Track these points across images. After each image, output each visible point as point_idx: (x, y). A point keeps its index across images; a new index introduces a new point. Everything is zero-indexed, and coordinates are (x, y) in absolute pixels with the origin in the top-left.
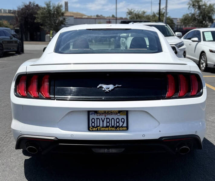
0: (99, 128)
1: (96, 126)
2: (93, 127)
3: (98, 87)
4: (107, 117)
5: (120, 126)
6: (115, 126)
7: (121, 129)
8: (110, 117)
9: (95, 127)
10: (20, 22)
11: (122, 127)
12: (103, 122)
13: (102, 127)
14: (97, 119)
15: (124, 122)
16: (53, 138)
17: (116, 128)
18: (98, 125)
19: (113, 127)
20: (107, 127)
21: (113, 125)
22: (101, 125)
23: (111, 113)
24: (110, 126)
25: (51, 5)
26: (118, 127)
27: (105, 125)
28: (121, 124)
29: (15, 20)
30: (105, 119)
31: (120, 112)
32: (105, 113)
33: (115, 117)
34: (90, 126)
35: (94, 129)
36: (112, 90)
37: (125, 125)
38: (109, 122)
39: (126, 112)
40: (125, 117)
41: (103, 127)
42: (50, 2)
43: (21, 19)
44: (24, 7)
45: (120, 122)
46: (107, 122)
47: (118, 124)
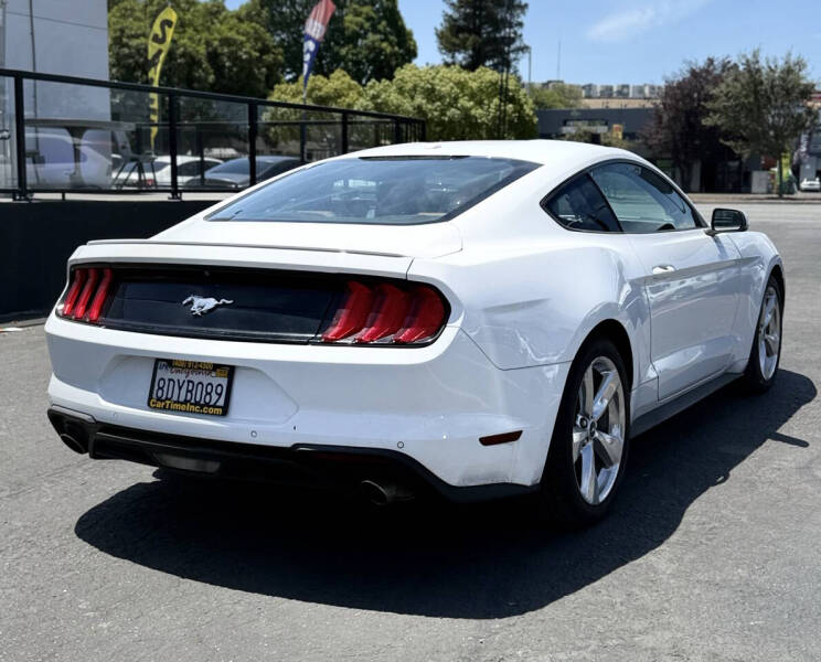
0: (168, 402)
1: (163, 398)
2: (159, 399)
3: (185, 302)
4: (191, 377)
5: (212, 403)
6: (202, 402)
7: (211, 410)
8: (196, 378)
9: (162, 401)
10: (669, 127)
11: (215, 406)
12: (180, 388)
13: (175, 402)
14: (170, 380)
15: (220, 395)
16: (86, 417)
17: (202, 408)
18: (169, 396)
19: (196, 404)
20: (185, 402)
21: (197, 399)
22: (175, 398)
23: (199, 368)
24: (193, 401)
25: (763, 63)
26: (207, 405)
27: (182, 399)
28: (215, 397)
29: (652, 124)
30: (186, 384)
31: (217, 367)
32: (187, 367)
33: (205, 379)
34: (154, 396)
35: (159, 405)
36: (210, 311)
37: (221, 402)
38: (191, 391)
39: (229, 371)
40: (224, 382)
41: (178, 402)
42: (755, 55)
43: (674, 118)
44: (688, 75)
45: (213, 394)
46: (188, 391)
47: (207, 400)
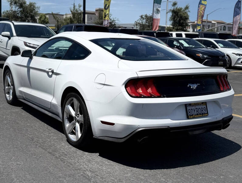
1: (191, 115)
3: (188, 86)
4: (196, 107)
11: (205, 114)
12: (195, 111)
14: (191, 109)
15: (205, 110)
16: (166, 127)
19: (200, 114)
20: (197, 114)
21: (200, 113)
22: (194, 114)
23: (198, 104)
26: (203, 114)
28: (204, 111)
30: (195, 109)
32: (195, 105)
33: (200, 107)
34: (188, 115)
35: (192, 117)
37: (206, 112)
39: (204, 103)
40: (205, 106)
41: (195, 115)
45: (203, 110)
46: (197, 111)
47: (202, 112)
